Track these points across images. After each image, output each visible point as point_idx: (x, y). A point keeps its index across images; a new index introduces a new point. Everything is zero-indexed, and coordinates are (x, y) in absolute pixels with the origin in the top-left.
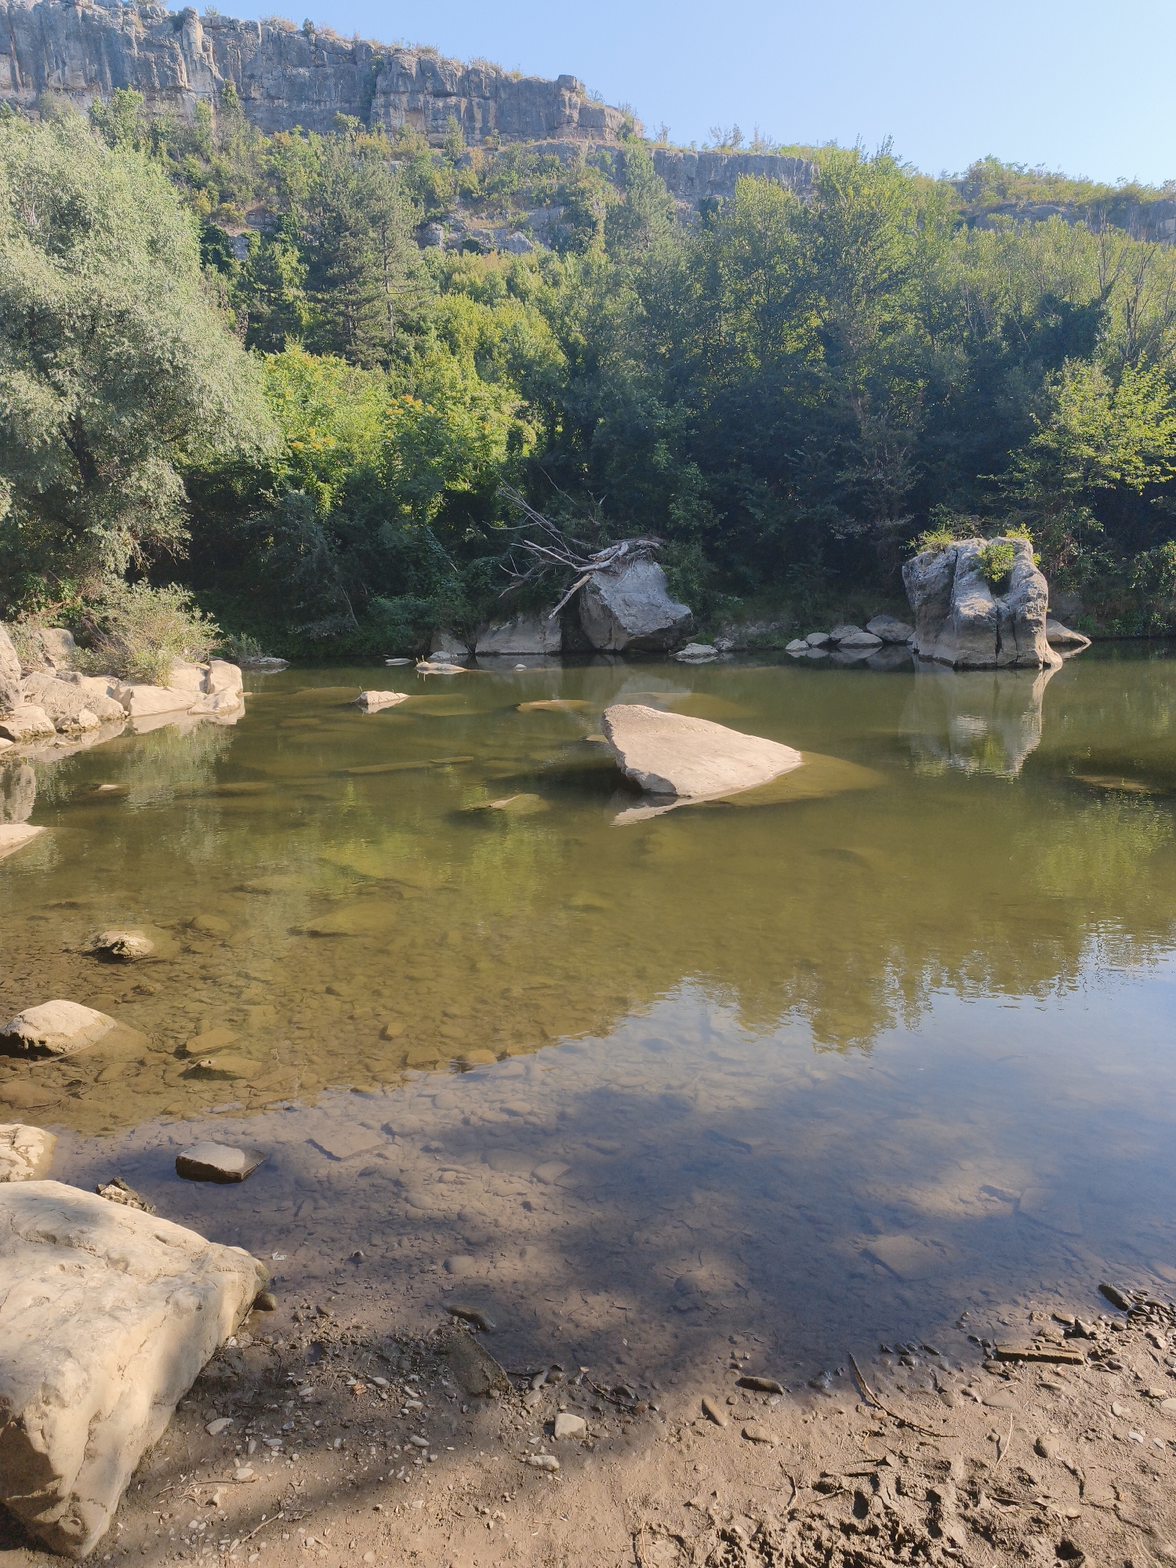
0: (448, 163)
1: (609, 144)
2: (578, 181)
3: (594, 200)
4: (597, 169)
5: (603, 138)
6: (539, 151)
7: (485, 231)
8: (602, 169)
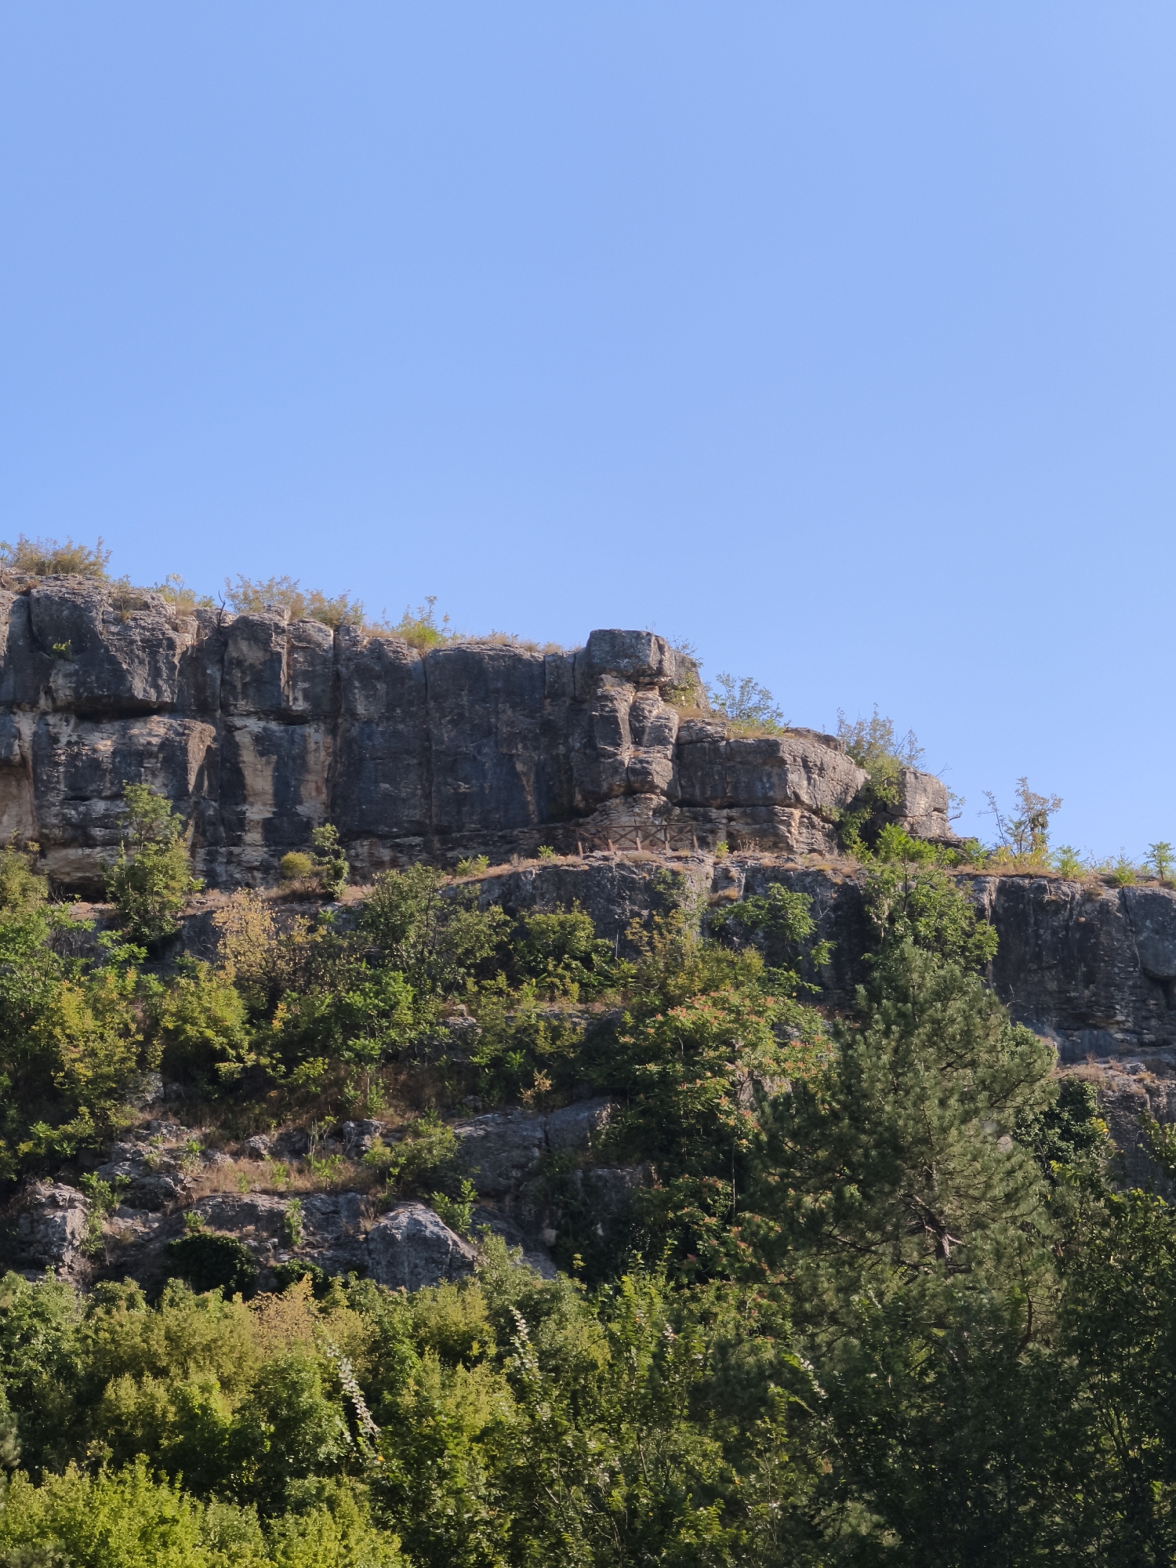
0: (121, 953)
1: (800, 863)
2: (671, 1001)
3: (740, 1070)
4: (753, 957)
5: (779, 843)
6: (504, 900)
7: (264, 1203)
8: (772, 958)
